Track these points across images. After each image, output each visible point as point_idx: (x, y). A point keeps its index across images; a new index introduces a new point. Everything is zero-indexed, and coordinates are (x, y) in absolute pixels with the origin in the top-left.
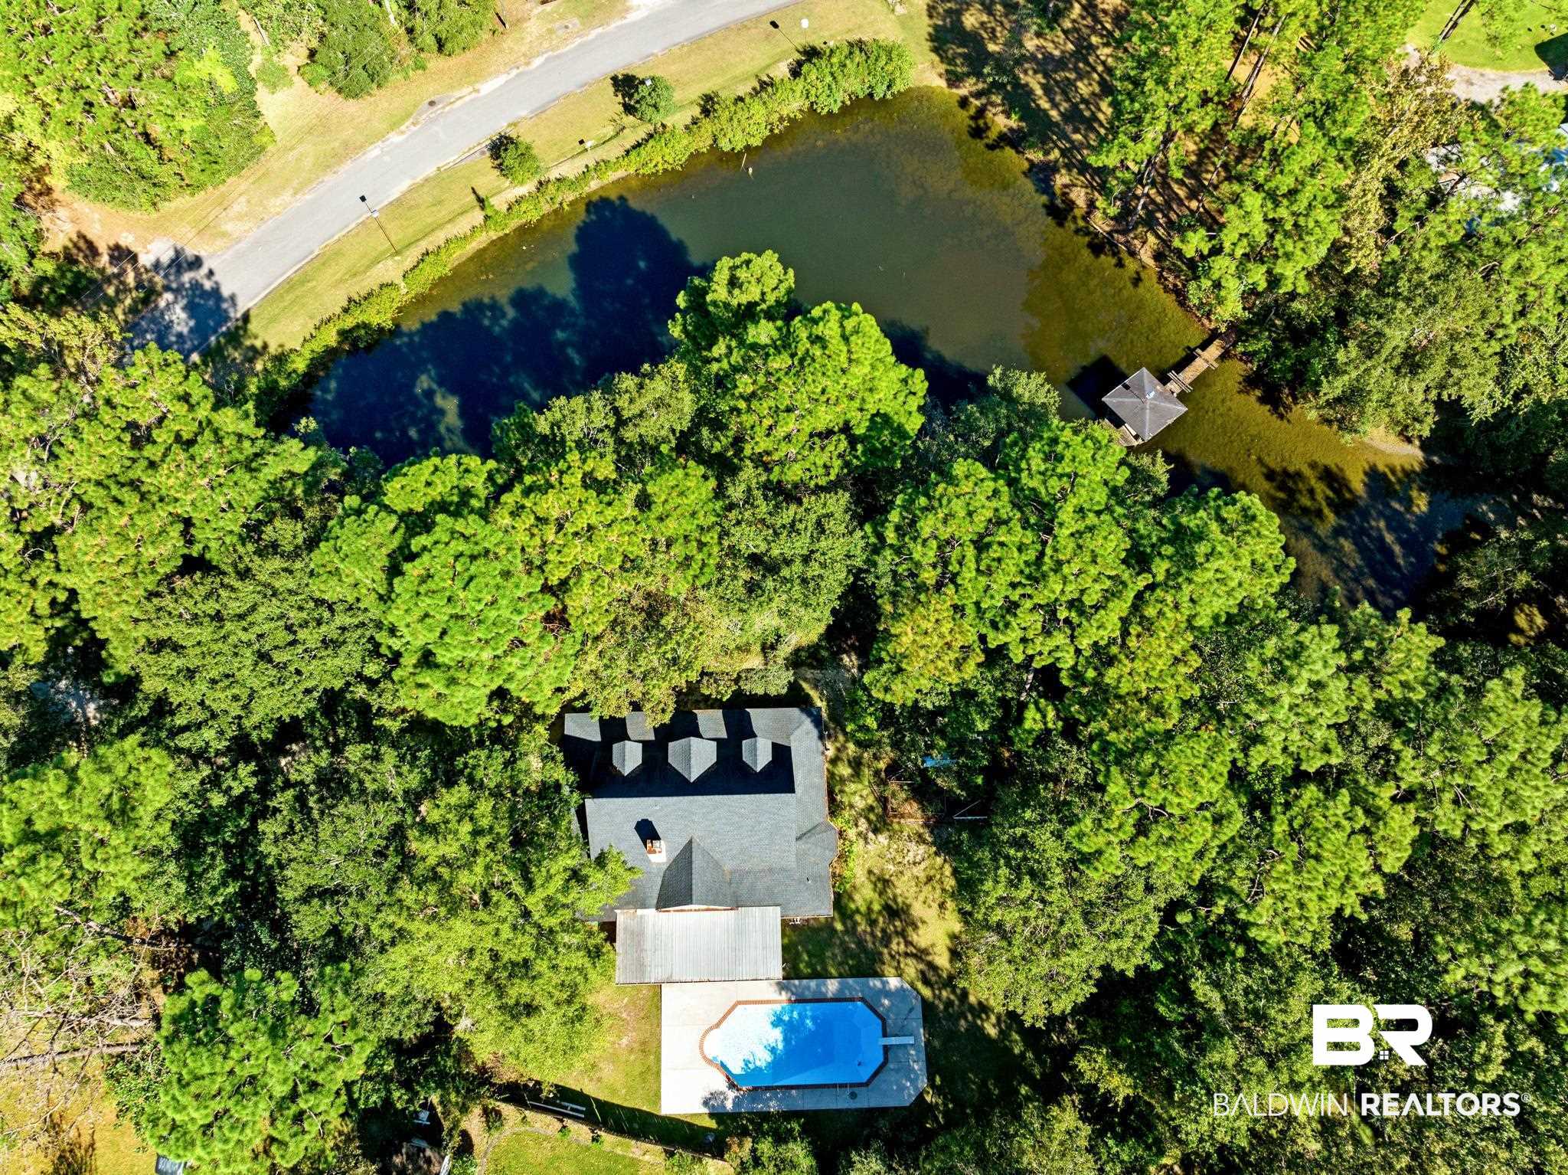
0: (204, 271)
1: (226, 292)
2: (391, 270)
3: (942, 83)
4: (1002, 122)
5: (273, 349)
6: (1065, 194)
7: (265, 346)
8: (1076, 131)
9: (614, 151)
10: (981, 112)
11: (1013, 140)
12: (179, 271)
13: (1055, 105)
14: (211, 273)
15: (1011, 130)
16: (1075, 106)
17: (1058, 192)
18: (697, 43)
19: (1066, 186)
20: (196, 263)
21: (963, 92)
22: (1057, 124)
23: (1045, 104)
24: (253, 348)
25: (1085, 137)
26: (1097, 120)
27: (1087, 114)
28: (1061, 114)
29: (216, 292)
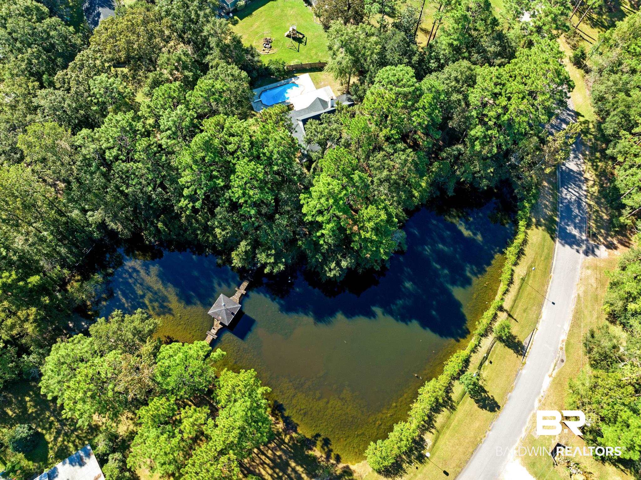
0: (581, 252)
1: (567, 247)
2: (520, 271)
3: (352, 467)
4: (317, 452)
5: (534, 227)
6: (277, 419)
7: (537, 228)
8: (280, 457)
9: (475, 360)
10: (328, 457)
11: (309, 443)
12: (588, 248)
13: (294, 470)
14: (578, 251)
15: (311, 449)
16: (285, 473)
17: (281, 420)
18: (476, 445)
19: (278, 423)
20: (586, 253)
21: (341, 466)
22: (291, 458)
23: (299, 469)
24: (541, 226)
25: (275, 454)
26: (271, 468)
27: (277, 470)
28: (289, 465)
29: (571, 245)
